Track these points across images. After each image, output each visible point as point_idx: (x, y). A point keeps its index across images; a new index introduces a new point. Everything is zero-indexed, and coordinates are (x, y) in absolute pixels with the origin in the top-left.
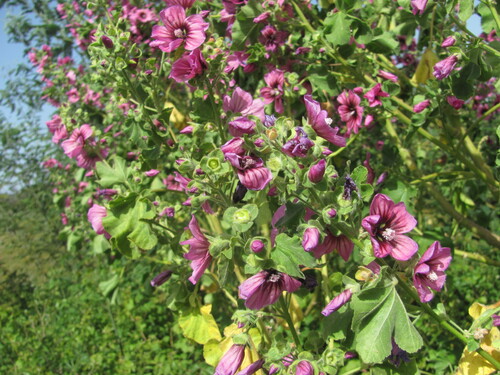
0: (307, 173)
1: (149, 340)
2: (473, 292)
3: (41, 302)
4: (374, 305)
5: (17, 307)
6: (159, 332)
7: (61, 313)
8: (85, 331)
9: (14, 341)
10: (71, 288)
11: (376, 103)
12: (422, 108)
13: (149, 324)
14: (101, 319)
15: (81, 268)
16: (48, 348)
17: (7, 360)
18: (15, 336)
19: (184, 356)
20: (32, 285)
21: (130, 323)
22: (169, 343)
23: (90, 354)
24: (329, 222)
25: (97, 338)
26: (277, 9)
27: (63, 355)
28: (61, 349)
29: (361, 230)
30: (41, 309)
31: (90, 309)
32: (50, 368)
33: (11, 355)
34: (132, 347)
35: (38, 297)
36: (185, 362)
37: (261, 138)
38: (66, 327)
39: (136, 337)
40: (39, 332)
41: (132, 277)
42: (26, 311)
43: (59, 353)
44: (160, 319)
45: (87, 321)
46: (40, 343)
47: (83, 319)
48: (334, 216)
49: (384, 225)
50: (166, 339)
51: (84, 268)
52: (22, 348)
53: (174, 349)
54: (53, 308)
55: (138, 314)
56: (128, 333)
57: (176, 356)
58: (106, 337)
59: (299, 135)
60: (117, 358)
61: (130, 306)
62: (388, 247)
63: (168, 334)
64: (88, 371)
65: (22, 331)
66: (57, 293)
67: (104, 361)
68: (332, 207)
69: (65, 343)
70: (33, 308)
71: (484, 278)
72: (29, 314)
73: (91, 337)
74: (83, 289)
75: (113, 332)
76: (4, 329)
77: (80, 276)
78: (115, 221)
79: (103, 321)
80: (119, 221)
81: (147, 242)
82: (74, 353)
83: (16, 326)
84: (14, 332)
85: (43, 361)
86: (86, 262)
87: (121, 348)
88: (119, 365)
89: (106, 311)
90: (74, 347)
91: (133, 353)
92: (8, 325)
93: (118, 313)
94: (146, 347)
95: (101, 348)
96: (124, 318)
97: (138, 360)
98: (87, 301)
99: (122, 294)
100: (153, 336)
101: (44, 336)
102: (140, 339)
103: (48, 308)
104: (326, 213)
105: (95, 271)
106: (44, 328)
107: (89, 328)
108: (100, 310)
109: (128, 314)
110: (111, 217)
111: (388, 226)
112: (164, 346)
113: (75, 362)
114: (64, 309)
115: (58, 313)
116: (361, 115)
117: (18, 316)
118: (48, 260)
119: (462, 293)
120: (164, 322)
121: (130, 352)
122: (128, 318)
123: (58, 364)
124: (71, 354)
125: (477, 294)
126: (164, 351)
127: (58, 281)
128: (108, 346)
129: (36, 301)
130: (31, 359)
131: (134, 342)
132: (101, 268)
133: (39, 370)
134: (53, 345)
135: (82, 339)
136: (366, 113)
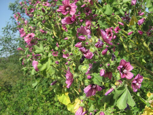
0: (102, 53)
1: (47, 102)
2: (146, 90)
3: (14, 90)
4: (121, 92)
5: (7, 92)
6: (50, 100)
7: (20, 94)
8: (28, 99)
9: (6, 102)
10: (23, 86)
11: (117, 32)
12: (130, 34)
13: (47, 98)
14: (32, 96)
15: (27, 80)
16: (17, 104)
17: (4, 108)
18: (7, 101)
19: (57, 108)
20: (12, 85)
21: (41, 97)
22: (53, 103)
23: (29, 107)
24: (107, 67)
25: (31, 101)
26: (88, 3)
27: (21, 107)
28: (20, 105)
29: (116, 70)
30: (14, 93)
31: (29, 93)
32: (17, 110)
33: (5, 106)
34: (42, 104)
35: (13, 89)
36: (58, 109)
37: (87, 42)
38: (22, 98)
39: (43, 101)
40: (14, 99)
41: (42, 83)
42: (10, 93)
43: (20, 106)
44: (50, 96)
45: (28, 96)
46: (14, 103)
47: (27, 96)
48: (109, 66)
49: (123, 69)
50: (52, 102)
51: (28, 80)
52: (8, 104)
53: (55, 105)
54: (18, 92)
55: (44, 95)
56: (41, 100)
57: (55, 107)
58: (34, 101)
59: (99, 41)
60: (37, 108)
61: (41, 92)
62: (125, 75)
63: (53, 101)
64: (29, 111)
65: (9, 99)
66: (19, 88)
67: (33, 109)
68: (108, 63)
69: (22, 103)
70: (12, 92)
71: (150, 85)
72: (11, 94)
73: (30, 101)
74: (27, 87)
75: (36, 100)
76: (3, 98)
77: (26, 83)
78: (41, 66)
79: (33, 97)
80: (43, 66)
81: (52, 72)
82: (24, 106)
83: (7, 97)
84: (6, 100)
85: (15, 108)
86: (28, 79)
87: (39, 105)
88: (38, 110)
89: (34, 94)
90: (24, 104)
91: (42, 107)
92: (4, 97)
93: (38, 94)
94: (46, 105)
95: (33, 105)
96: (39, 95)
97: (44, 108)
98: (29, 90)
99: (39, 89)
100: (48, 101)
101: (15, 101)
102: (44, 102)
103: (16, 92)
104: (107, 64)
105: (31, 82)
106: (15, 98)
107: (29, 99)
108: (32, 93)
109: (41, 94)
110: (40, 65)
111: (125, 69)
112: (52, 105)
113: (25, 109)
114: (21, 93)
115: (19, 94)
116: (112, 35)
117: (7, 95)
118: (16, 78)
119: (143, 90)
120: (52, 97)
121: (41, 106)
122: (40, 96)
123: (19, 110)
124: (23, 106)
125: (147, 90)
126: (51, 106)
127: (20, 84)
128: (35, 104)
129: (13, 90)
130: (11, 108)
131: (42, 103)
132: (33, 80)
133: (14, 111)
134: (18, 104)
135: (27, 102)
136: (114, 35)
